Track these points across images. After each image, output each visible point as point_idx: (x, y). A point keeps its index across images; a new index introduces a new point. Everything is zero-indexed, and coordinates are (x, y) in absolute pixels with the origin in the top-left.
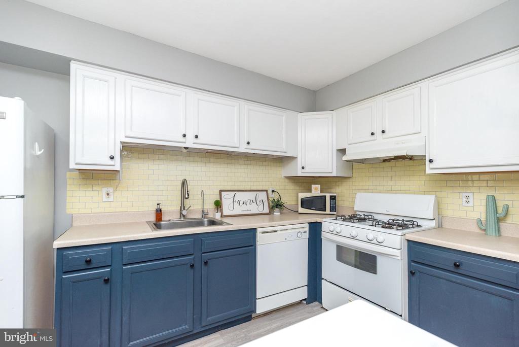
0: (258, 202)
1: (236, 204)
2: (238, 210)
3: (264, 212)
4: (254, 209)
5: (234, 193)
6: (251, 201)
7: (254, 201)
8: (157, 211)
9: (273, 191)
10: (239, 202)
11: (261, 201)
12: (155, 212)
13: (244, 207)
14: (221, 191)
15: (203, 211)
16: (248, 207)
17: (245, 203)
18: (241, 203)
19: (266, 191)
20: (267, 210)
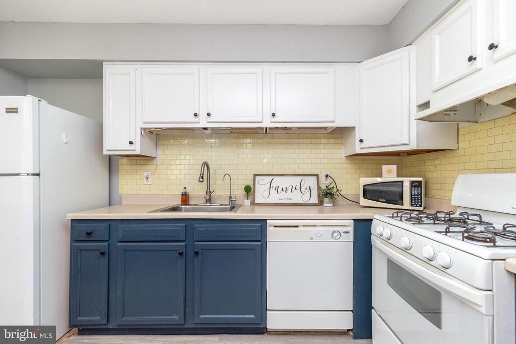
0: (303, 189)
1: (273, 190)
2: (275, 198)
3: (311, 202)
4: (296, 197)
5: (271, 178)
6: (294, 188)
7: (298, 188)
8: (182, 195)
9: (327, 176)
10: (277, 189)
11: (308, 188)
12: (181, 196)
13: (283, 195)
14: (255, 175)
15: (230, 197)
16: (289, 194)
17: (284, 190)
18: (280, 189)
19: (317, 175)
20: (315, 200)
